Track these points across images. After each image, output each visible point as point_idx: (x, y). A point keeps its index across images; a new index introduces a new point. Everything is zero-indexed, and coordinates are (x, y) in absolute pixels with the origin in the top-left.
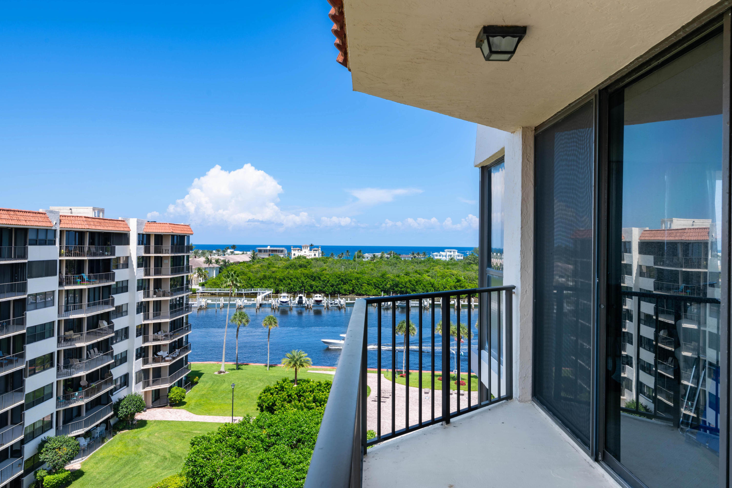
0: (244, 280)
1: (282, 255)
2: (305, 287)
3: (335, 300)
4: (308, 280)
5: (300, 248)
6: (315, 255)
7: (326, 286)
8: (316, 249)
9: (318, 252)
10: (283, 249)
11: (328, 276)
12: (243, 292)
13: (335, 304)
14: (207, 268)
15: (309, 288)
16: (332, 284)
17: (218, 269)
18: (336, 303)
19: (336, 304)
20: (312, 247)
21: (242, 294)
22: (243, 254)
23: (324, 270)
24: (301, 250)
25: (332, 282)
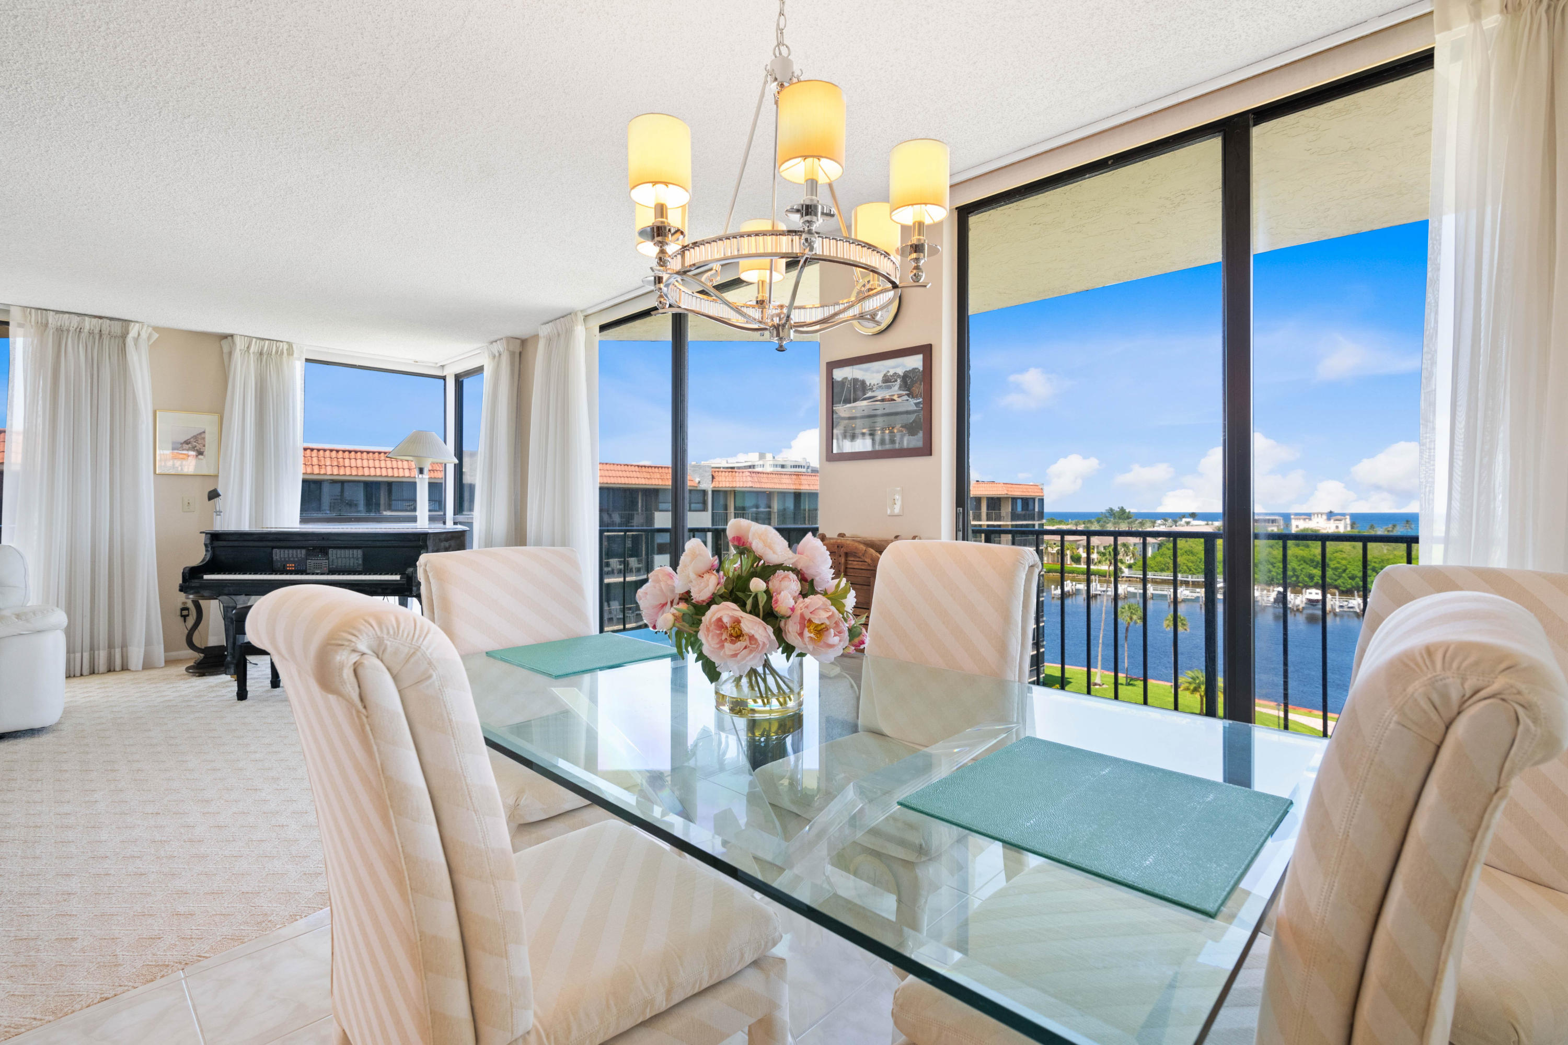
0: (1192, 562)
1: (1275, 526)
2: (1298, 577)
3: (1350, 601)
4: (1304, 565)
5: (1309, 516)
6: (1337, 527)
7: (1340, 577)
8: (1339, 517)
9: (1343, 522)
10: (1277, 518)
11: (1344, 562)
12: (1190, 579)
13: (1349, 608)
14: (1138, 543)
15: (1307, 579)
16: (1353, 574)
17: (1156, 546)
18: (1350, 605)
19: (1352, 608)
20: (1330, 515)
21: (1188, 582)
22: (1207, 524)
23: (1337, 552)
24: (1310, 519)
25: (1353, 572)
